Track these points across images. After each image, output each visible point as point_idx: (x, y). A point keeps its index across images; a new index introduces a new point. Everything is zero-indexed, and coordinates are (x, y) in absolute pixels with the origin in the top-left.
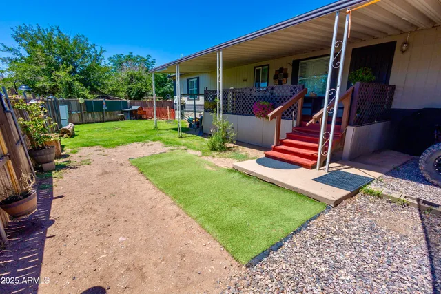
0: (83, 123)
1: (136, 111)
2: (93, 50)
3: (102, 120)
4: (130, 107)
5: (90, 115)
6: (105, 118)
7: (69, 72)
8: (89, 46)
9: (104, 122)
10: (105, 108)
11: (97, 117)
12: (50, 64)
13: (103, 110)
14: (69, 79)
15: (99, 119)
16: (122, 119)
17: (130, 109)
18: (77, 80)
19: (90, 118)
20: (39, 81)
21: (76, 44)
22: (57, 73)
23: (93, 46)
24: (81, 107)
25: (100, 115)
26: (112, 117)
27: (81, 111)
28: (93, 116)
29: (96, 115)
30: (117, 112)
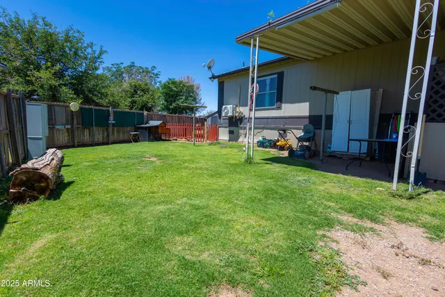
0: (73, 146)
1: (157, 127)
2: (89, 50)
3: (105, 140)
4: (147, 123)
5: (86, 132)
6: (111, 138)
7: (55, 73)
8: (85, 45)
9: (107, 144)
10: (112, 121)
11: (99, 136)
12: (27, 61)
13: (108, 125)
14: (54, 82)
15: (101, 140)
16: (136, 140)
17: (147, 125)
18: (65, 85)
19: (86, 137)
20: (8, 83)
22: (36, 74)
23: (91, 45)
24: (73, 119)
25: (103, 134)
26: (121, 137)
27: (72, 124)
28: (91, 135)
29: (97, 133)
30: (129, 128)
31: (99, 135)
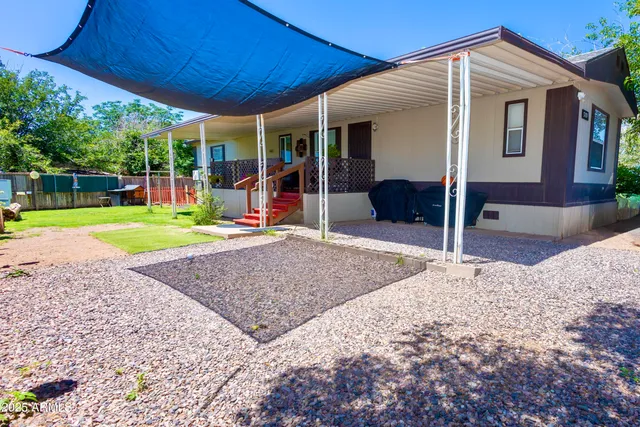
0: (35, 209)
1: (132, 192)
2: (62, 95)
3: (70, 205)
4: (123, 187)
5: (48, 197)
6: (76, 202)
7: (14, 131)
8: (56, 89)
9: (73, 208)
10: (76, 186)
11: (62, 201)
13: (72, 190)
14: (13, 142)
15: (65, 204)
16: (107, 204)
17: (123, 190)
18: (28, 143)
19: (48, 200)
21: (31, 86)
23: (64, 89)
24: (33, 185)
25: (67, 198)
26: (89, 201)
27: (33, 191)
28: (54, 199)
29: (59, 198)
30: (99, 193)
31: (62, 199)
